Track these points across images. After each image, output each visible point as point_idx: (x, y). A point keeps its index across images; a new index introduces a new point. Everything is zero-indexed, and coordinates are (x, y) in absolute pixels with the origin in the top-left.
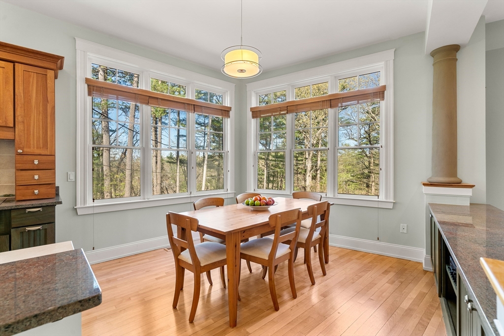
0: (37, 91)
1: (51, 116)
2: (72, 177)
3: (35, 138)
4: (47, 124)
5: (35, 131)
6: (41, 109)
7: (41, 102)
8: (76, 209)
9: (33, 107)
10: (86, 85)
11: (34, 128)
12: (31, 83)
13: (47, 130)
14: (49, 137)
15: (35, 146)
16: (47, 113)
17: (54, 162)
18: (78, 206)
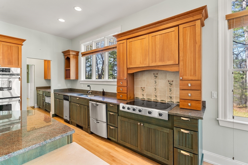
0: (190, 38)
1: (198, 52)
2: (215, 96)
3: (189, 69)
4: (196, 59)
5: (189, 65)
6: (192, 49)
7: (192, 45)
8: (218, 120)
9: (188, 49)
10: (227, 21)
11: (188, 63)
12: (187, 34)
13: (196, 63)
14: (197, 67)
15: (189, 74)
16: (196, 51)
17: (200, 85)
18: (220, 118)
